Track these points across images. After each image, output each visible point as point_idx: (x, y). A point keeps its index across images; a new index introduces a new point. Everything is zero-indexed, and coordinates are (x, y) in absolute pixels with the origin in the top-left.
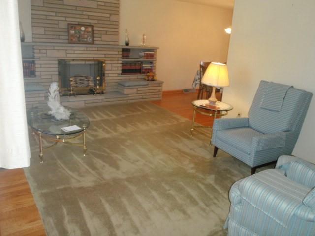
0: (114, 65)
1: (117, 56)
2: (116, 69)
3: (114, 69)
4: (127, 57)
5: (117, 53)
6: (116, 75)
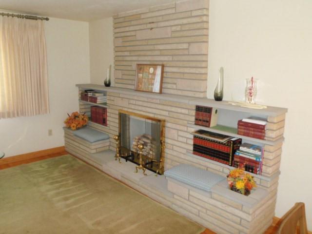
0: (181, 133)
1: (188, 118)
2: (185, 140)
3: (180, 139)
4: (207, 123)
5: (186, 112)
6: (184, 151)
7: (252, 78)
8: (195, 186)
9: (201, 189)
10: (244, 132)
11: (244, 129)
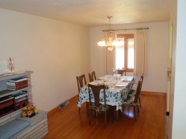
7: (10, 58)
8: (23, 128)
9: (24, 129)
10: (19, 88)
11: (19, 86)
